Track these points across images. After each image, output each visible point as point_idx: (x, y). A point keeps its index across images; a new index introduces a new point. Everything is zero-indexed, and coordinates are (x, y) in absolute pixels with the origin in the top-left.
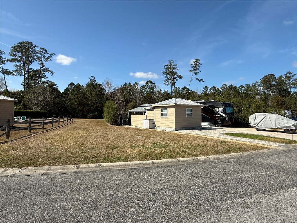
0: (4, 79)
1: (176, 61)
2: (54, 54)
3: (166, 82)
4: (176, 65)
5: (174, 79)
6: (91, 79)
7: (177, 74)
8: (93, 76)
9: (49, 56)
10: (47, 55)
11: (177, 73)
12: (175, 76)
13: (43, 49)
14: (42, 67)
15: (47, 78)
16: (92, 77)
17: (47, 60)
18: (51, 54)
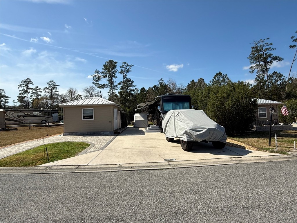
0: (100, 92)
1: (269, 38)
2: (132, 65)
3: (254, 70)
4: (271, 44)
5: (266, 64)
6: (160, 81)
7: (271, 56)
8: (162, 78)
9: (128, 68)
10: (128, 67)
11: (272, 54)
12: (269, 59)
13: (125, 63)
14: (125, 78)
15: (135, 86)
16: (161, 80)
17: (127, 72)
18: (130, 66)
